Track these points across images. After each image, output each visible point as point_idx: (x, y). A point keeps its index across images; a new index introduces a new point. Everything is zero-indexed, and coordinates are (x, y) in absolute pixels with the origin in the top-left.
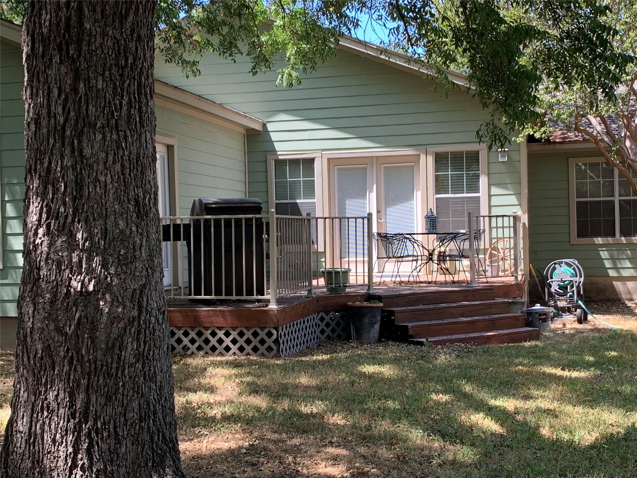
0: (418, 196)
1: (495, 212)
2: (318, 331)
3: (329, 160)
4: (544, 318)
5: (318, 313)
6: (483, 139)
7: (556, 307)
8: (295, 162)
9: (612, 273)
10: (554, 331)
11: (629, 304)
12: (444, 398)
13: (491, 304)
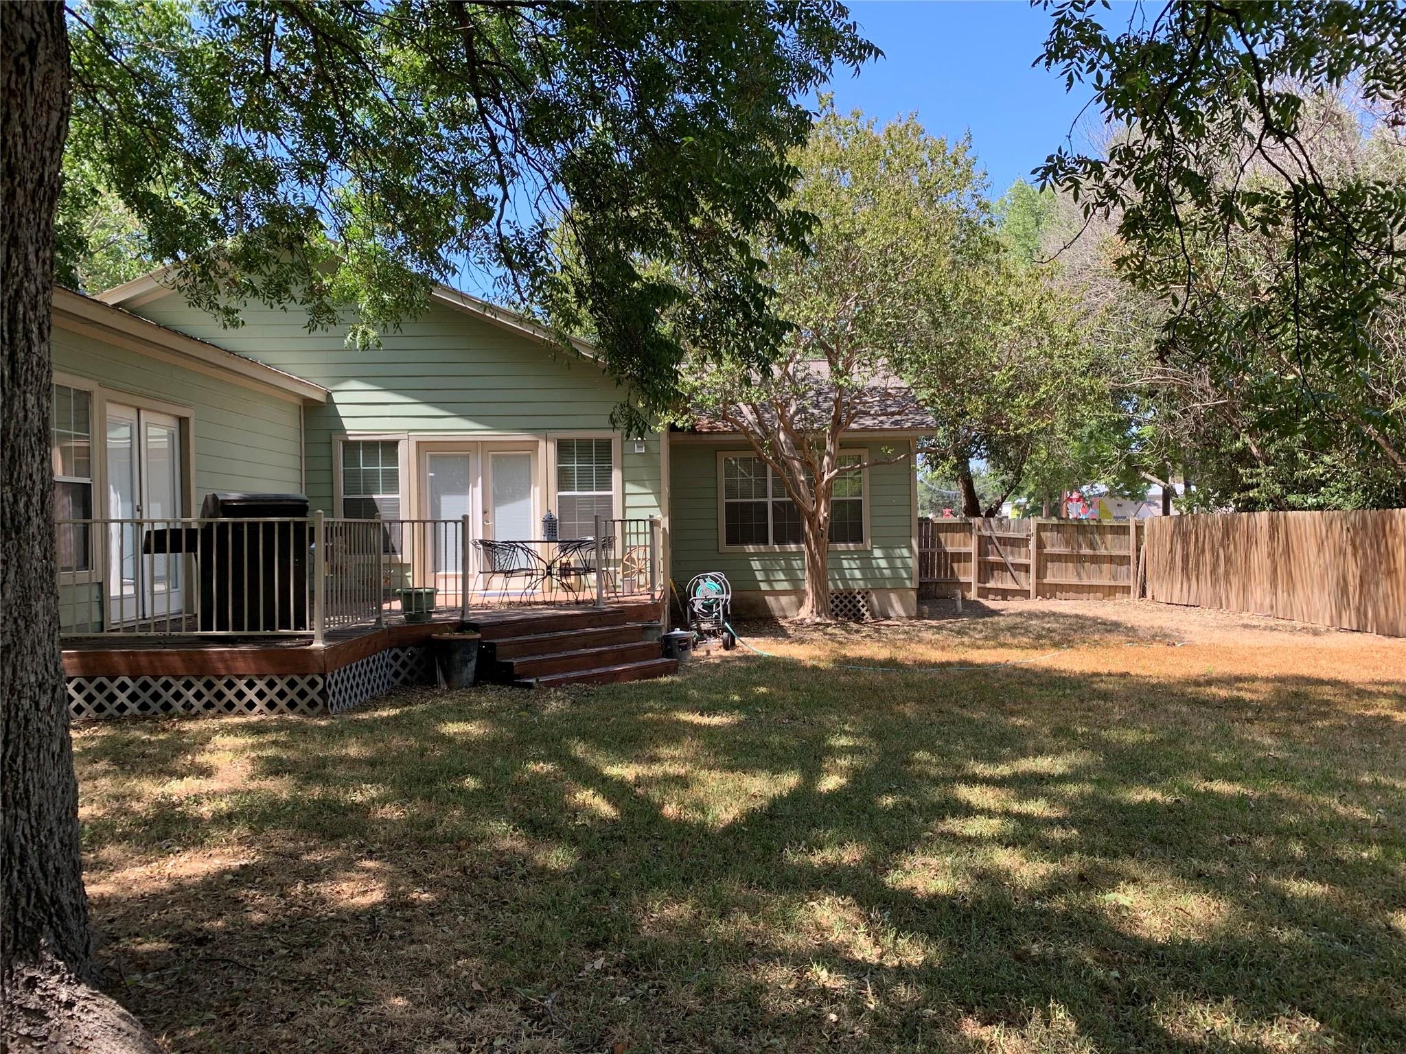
0: (536, 492)
1: (631, 514)
2: (389, 673)
3: (418, 443)
4: (685, 645)
5: (391, 649)
6: (618, 425)
7: (699, 630)
8: (371, 446)
9: (764, 587)
10: (698, 660)
11: (783, 623)
12: (544, 767)
13: (620, 631)
